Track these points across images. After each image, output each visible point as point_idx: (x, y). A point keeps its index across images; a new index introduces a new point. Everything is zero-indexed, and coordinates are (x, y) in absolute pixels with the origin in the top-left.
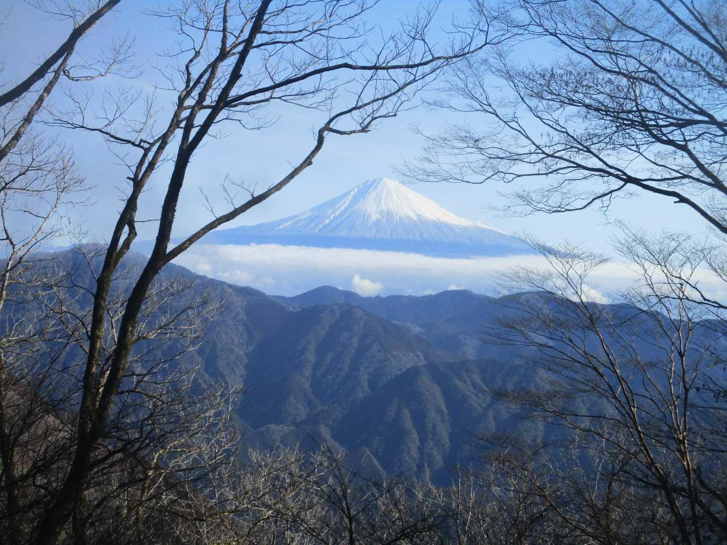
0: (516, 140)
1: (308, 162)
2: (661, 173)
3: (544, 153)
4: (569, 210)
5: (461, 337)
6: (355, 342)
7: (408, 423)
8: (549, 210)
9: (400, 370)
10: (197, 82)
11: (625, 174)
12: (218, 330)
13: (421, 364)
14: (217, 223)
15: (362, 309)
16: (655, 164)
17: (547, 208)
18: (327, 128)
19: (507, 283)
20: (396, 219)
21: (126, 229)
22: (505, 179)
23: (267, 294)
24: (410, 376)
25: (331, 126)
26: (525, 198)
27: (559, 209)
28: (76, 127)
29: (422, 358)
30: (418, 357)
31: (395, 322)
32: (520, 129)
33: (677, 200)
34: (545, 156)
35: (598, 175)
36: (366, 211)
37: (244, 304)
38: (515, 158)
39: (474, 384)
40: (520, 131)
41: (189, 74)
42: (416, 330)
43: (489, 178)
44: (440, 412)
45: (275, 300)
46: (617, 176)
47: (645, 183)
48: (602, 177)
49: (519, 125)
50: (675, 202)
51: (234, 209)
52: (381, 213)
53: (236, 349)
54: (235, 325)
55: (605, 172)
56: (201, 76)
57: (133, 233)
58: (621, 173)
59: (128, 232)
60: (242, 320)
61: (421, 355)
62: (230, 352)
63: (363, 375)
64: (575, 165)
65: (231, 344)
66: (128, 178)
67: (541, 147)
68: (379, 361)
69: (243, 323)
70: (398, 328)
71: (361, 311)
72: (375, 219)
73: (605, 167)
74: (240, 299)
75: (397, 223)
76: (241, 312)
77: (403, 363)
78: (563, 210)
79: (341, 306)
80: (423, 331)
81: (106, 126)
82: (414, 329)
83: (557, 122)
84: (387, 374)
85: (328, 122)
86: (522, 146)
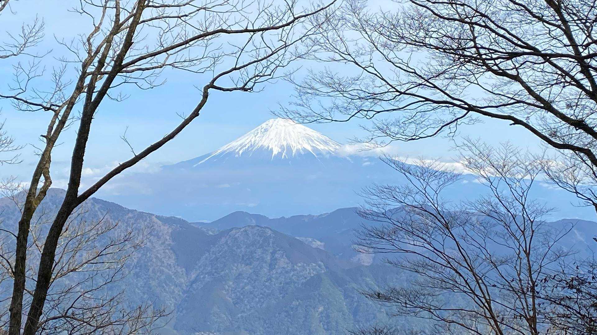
0: (373, 81)
1: (196, 114)
2: (497, 100)
3: (397, 91)
4: (422, 138)
6: (267, 257)
8: (406, 139)
9: (306, 278)
10: (97, 52)
11: (466, 104)
12: (149, 255)
13: (323, 272)
14: (120, 168)
15: (270, 229)
16: (492, 93)
17: (404, 137)
18: (212, 86)
20: (294, 152)
21: (42, 178)
22: (367, 116)
23: (189, 221)
25: (215, 84)
26: (384, 130)
27: (414, 137)
29: (323, 267)
30: (320, 266)
31: (298, 238)
32: (376, 72)
33: (513, 122)
34: (398, 94)
35: (445, 106)
36: (269, 146)
37: (170, 232)
38: (374, 97)
40: (376, 75)
41: (90, 44)
42: (318, 244)
43: (353, 116)
44: (341, 311)
45: (197, 226)
46: (460, 106)
47: (483, 110)
48: (448, 107)
49: (375, 70)
50: (511, 125)
51: (134, 156)
52: (282, 147)
54: (163, 249)
55: (450, 103)
56: (101, 46)
57: (48, 181)
58: (463, 103)
59: (44, 181)
60: (169, 245)
61: (322, 264)
62: (160, 273)
63: (275, 284)
64: (424, 100)
65: (161, 266)
66: (42, 136)
67: (394, 86)
68: (287, 272)
69: (170, 248)
70: (301, 243)
71: (270, 231)
72: (276, 153)
73: (449, 100)
74: (166, 228)
75: (295, 155)
76: (168, 238)
77: (307, 272)
78: (418, 137)
79: (253, 227)
80: (322, 244)
81: (20, 93)
82: (314, 243)
83: (406, 65)
84: (295, 283)
85: (212, 81)
86: (378, 87)
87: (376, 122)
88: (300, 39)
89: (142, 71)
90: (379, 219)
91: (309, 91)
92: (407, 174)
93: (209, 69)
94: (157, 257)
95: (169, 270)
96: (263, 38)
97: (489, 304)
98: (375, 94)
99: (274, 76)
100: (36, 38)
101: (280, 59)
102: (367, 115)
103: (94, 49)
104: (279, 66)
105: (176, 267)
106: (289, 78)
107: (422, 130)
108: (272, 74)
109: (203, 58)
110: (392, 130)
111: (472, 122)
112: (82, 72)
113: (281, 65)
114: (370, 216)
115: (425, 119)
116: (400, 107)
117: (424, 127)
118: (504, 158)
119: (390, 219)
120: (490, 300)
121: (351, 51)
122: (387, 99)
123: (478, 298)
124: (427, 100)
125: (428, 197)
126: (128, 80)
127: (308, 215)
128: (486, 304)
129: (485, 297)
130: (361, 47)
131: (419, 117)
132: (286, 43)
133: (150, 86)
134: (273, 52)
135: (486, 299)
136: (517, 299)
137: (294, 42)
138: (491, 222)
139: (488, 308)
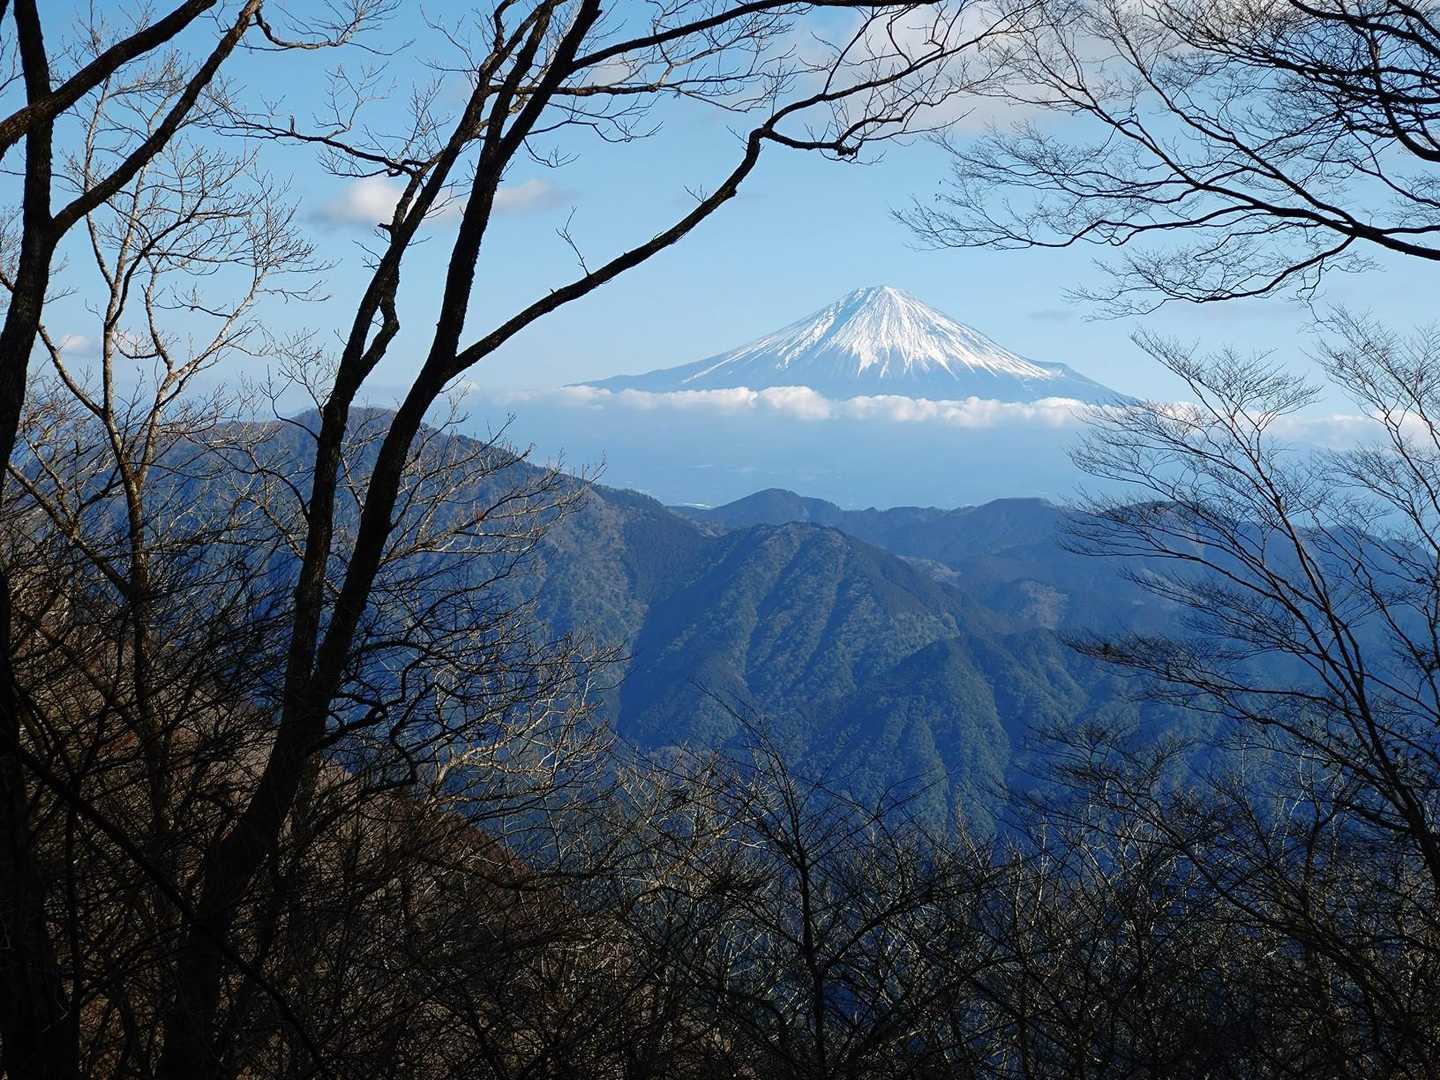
0: (1135, 156)
1: (728, 190)
3: (1189, 181)
4: (1237, 296)
5: (1027, 586)
6: (830, 593)
7: (926, 745)
8: (1199, 297)
9: (913, 647)
10: (516, 38)
11: (1350, 220)
12: (572, 569)
13: (952, 636)
14: (554, 300)
15: (841, 533)
16: (1411, 197)
17: (1194, 292)
18: (767, 131)
19: (1114, 434)
20: (907, 364)
21: (378, 316)
22: (1113, 240)
23: (665, 503)
24: (929, 661)
25: (776, 128)
26: (1151, 275)
27: (1218, 295)
28: (277, 135)
29: (954, 625)
30: (946, 623)
31: (902, 557)
32: (1142, 135)
34: (1191, 187)
35: (1296, 224)
36: (851, 349)
37: (622, 522)
38: (1132, 191)
39: (1052, 677)
40: (1142, 140)
41: (499, 25)
42: (944, 572)
43: (1079, 237)
44: (985, 725)
45: (680, 516)
46: (1334, 225)
47: (1389, 236)
48: (1305, 226)
49: (1142, 129)
51: (585, 275)
52: (880, 352)
53: (607, 606)
54: (605, 560)
55: (1312, 215)
56: (523, 28)
58: (1341, 219)
59: (382, 322)
60: (618, 551)
61: (952, 619)
62: (595, 611)
63: (843, 656)
64: (1251, 204)
65: (598, 595)
66: (381, 225)
67: (1182, 169)
68: (872, 631)
69: (619, 558)
70: (909, 569)
71: (841, 537)
72: (868, 365)
73: (1310, 207)
74: (614, 513)
75: (908, 372)
76: (616, 536)
77: (917, 635)
78: (1228, 295)
79: (802, 526)
80: (956, 574)
81: (336, 133)
82: (938, 570)
83: (1215, 123)
84: (887, 655)
85: (770, 121)
86: (1147, 168)
87: (1132, 255)
88: (976, 40)
89: (610, 95)
90: (1124, 474)
91: (986, 171)
92: (1192, 380)
93: (759, 104)
94: (589, 576)
95: (614, 606)
96: (890, 34)
97: (1359, 683)
98: (1138, 185)
99: (908, 129)
100: (381, 10)
101: (925, 88)
102: (1112, 236)
103: (507, 36)
104: (922, 102)
105: (630, 601)
106: (939, 137)
107: (1240, 280)
108: (905, 120)
109: (748, 75)
110: (1168, 276)
111: (1357, 267)
112: (479, 85)
113: (927, 100)
114: (1101, 465)
115: (1247, 253)
116: (1193, 219)
117: (1243, 274)
118: (1421, 359)
119: (1148, 477)
120: (1362, 675)
121: (1088, 84)
122: (1164, 200)
123: (1335, 669)
124: (1258, 205)
125: (1239, 435)
126: (576, 117)
127: (928, 509)
128: (1352, 685)
129: (1350, 668)
130: (1112, 79)
131: (1232, 248)
132: (942, 48)
133: (623, 136)
134: (911, 66)
135: (1352, 673)
136: (1425, 677)
137: (963, 46)
138: (1378, 505)
139: (1356, 692)
